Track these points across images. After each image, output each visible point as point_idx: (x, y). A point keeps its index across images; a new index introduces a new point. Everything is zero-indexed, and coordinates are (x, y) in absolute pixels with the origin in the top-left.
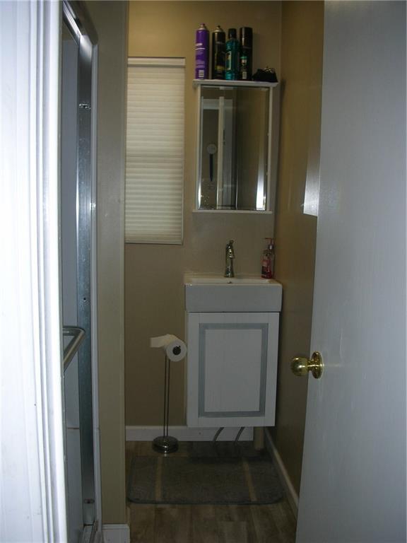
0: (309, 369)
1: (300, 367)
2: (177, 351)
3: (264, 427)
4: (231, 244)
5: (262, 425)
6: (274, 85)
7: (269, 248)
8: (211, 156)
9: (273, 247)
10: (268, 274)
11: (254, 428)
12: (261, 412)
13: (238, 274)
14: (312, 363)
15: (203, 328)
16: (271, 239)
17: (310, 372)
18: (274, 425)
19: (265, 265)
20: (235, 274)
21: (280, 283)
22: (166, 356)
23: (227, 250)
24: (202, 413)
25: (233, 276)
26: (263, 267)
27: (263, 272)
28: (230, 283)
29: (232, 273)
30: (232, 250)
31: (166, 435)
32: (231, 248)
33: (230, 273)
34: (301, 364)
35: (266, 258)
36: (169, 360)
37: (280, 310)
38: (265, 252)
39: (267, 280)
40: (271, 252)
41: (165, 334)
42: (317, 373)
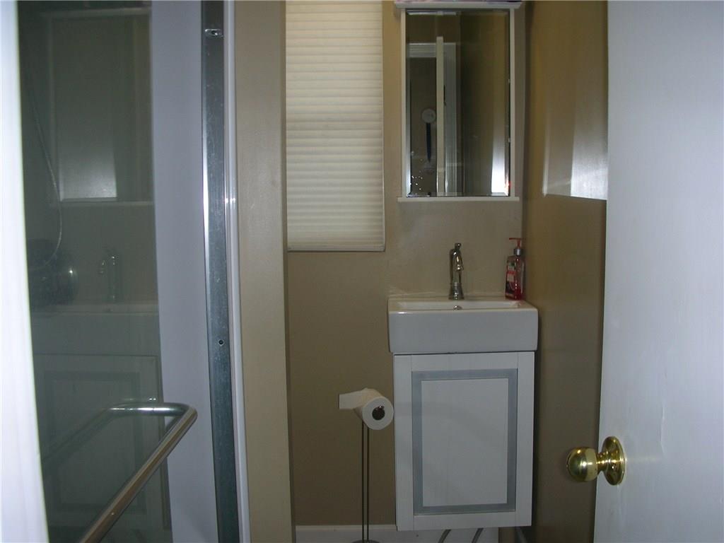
0: (601, 468)
1: (584, 464)
2: (379, 414)
3: (515, 528)
4: (457, 248)
5: (513, 525)
6: (517, 6)
7: (515, 252)
8: (428, 126)
9: (522, 251)
10: (515, 293)
11: (500, 529)
12: (510, 504)
13: (469, 294)
14: (605, 458)
15: (418, 378)
16: (519, 240)
17: (602, 472)
18: (530, 524)
19: (511, 278)
20: (465, 294)
21: (534, 305)
22: (363, 422)
23: (452, 257)
24: (419, 507)
25: (461, 297)
26: (507, 283)
27: (508, 290)
28: (459, 308)
29: (461, 293)
30: (460, 259)
31: (365, 539)
32: (459, 254)
33: (457, 292)
34: (585, 460)
35: (511, 268)
36: (368, 429)
37: (535, 348)
38: (510, 258)
39: (514, 303)
40: (520, 259)
41: (363, 389)
42: (614, 475)
